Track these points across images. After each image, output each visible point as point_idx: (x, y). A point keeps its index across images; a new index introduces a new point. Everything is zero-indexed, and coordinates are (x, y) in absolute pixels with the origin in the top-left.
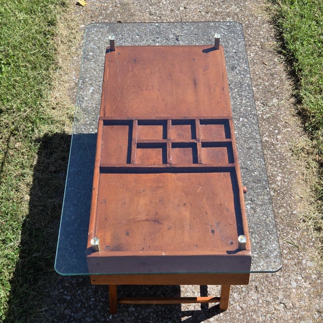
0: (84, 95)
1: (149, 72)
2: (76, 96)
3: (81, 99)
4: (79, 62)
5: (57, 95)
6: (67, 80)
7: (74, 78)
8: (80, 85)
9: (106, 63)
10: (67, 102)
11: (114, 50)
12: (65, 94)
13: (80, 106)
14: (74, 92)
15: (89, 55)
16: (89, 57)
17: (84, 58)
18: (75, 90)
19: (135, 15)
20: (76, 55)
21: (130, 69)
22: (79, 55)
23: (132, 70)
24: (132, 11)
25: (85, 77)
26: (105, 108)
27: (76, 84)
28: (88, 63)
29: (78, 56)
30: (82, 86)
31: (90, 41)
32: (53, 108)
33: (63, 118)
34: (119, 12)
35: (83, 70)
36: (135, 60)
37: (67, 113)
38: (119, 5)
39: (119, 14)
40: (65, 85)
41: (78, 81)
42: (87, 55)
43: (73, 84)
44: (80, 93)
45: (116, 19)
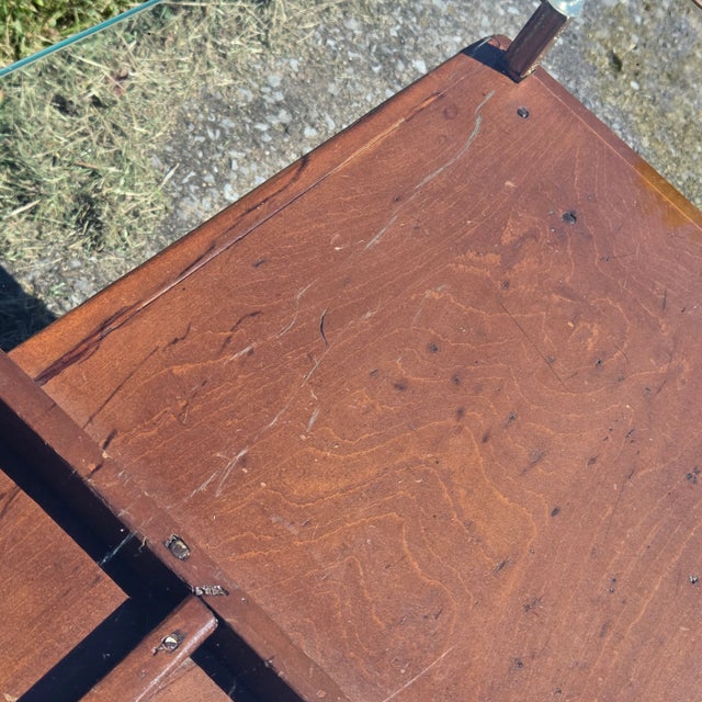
0: (240, 175)
1: (590, 343)
2: (206, 146)
3: (210, 179)
4: (354, 48)
5: (141, 76)
6: (241, 60)
7: (275, 80)
8: (263, 127)
9: (419, 91)
10: (147, 136)
11: (516, 77)
12: (176, 101)
13: (175, 200)
14: (214, 126)
15: (407, 63)
16: (401, 66)
17: (379, 53)
18: (227, 123)
19: (685, 86)
20: (366, 18)
21: (507, 238)
22: (376, 26)
23: (512, 254)
24: (687, 68)
25: (314, 114)
26: (123, 316)
27: (258, 109)
28: (377, 83)
29: (367, 28)
30: (267, 138)
31: (457, 25)
32: (63, 105)
33: (54, 177)
34: (643, 31)
35: (332, 88)
36: (571, 216)
37: (94, 174)
38: (660, 14)
39: (635, 39)
40: (215, 70)
41: (278, 104)
42: (400, 57)
43: (245, 96)
44: (233, 154)
45: (614, 41)
